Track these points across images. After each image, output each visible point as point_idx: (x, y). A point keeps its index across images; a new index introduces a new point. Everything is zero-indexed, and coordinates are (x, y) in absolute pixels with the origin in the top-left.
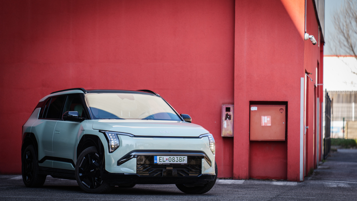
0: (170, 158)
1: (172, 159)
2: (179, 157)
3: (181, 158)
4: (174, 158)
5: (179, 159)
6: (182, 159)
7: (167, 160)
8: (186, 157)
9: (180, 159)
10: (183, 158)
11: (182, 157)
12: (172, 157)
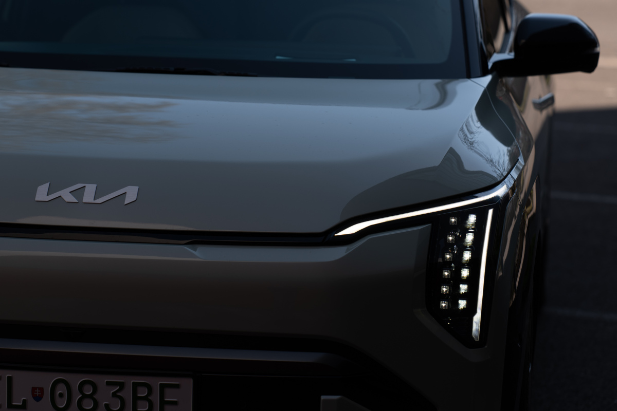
0: (61, 389)
1: (77, 396)
2: (130, 381)
3: (142, 392)
4: (88, 390)
5: (127, 394)
6: (156, 398)
7: (38, 398)
8: (187, 385)
9: (136, 399)
10: (163, 387)
11: (156, 382)
12: (76, 380)
